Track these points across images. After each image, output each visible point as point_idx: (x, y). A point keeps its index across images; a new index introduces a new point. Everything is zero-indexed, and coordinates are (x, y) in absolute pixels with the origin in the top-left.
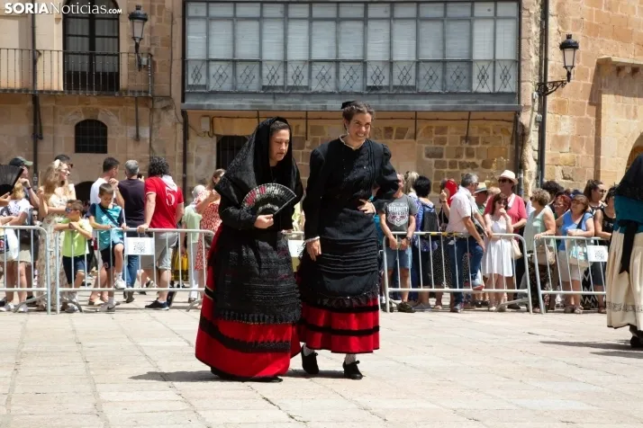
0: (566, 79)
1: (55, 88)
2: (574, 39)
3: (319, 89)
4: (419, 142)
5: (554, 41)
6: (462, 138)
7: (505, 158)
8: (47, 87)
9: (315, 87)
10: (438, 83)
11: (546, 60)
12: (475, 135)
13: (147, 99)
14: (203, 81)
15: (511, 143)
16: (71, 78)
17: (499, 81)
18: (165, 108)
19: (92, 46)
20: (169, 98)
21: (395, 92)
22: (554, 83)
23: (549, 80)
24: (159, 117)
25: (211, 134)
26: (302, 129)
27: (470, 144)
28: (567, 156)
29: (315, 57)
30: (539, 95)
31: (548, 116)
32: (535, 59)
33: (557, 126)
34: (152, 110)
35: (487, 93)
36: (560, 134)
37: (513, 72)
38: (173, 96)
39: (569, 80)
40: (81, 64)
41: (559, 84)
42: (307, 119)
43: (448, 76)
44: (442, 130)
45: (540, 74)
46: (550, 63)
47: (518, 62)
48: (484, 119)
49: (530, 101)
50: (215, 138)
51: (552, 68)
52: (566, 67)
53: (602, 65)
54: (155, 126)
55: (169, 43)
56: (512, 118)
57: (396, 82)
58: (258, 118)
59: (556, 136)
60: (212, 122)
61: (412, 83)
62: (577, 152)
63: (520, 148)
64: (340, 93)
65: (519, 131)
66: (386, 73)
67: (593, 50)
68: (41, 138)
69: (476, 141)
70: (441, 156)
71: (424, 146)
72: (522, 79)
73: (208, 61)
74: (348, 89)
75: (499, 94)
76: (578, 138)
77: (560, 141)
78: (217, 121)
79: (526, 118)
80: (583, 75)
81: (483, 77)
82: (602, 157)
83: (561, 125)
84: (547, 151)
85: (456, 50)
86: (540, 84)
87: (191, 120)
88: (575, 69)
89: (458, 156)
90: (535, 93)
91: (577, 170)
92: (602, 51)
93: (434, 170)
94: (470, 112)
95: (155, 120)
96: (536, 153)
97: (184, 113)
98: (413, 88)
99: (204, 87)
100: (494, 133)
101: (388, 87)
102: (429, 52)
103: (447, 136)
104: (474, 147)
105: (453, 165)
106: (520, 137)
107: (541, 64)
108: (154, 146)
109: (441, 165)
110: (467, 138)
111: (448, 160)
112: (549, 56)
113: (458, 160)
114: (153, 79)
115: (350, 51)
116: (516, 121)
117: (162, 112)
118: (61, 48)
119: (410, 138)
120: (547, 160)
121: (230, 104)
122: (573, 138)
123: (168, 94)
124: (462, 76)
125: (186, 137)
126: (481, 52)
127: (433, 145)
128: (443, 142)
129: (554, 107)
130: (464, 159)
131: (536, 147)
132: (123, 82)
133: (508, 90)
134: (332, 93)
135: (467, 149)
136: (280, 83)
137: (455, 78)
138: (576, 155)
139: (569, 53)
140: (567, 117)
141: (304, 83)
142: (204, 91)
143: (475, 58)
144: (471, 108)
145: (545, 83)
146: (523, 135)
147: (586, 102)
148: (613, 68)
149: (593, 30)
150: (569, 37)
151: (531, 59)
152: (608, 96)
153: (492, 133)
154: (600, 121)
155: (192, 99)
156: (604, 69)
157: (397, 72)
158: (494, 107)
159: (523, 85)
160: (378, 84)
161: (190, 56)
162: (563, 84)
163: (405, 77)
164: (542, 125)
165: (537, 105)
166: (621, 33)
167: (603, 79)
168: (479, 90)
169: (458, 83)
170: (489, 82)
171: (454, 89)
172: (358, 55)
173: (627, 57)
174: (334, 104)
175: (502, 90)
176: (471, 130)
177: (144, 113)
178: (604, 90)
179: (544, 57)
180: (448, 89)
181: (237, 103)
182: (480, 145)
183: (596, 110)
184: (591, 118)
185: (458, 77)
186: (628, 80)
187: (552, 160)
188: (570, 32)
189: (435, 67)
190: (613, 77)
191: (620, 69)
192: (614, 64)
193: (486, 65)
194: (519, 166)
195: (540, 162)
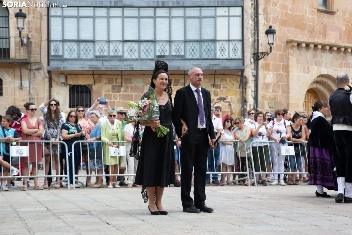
0: (269, 51)
2: (273, 28)
3: (129, 57)
5: (262, 29)
6: (211, 85)
7: (236, 96)
9: (127, 56)
10: (197, 53)
11: (258, 40)
12: (219, 83)
13: (24, 64)
14: (60, 54)
15: (239, 88)
17: (231, 52)
18: (37, 69)
20: (40, 63)
21: (172, 58)
22: (262, 53)
23: (260, 51)
24: (34, 74)
25: (65, 84)
26: (119, 81)
27: (216, 88)
28: (270, 93)
29: (126, 39)
30: (255, 60)
31: (260, 72)
32: (251, 40)
33: (265, 77)
34: (30, 70)
35: (227, 59)
36: (266, 82)
37: (239, 46)
38: (42, 62)
39: (271, 51)
41: (265, 54)
42: (122, 75)
43: (203, 49)
45: (254, 48)
46: (260, 42)
47: (242, 41)
48: (224, 74)
49: (250, 63)
50: (68, 86)
51: (261, 45)
52: (269, 44)
53: (289, 42)
54: (32, 80)
55: (39, 31)
56: (240, 73)
57: (173, 53)
58: (93, 74)
59: (264, 84)
60: (66, 78)
61: (182, 53)
62: (276, 92)
63: (244, 90)
64: (142, 60)
65: (244, 81)
66: (167, 48)
67: (283, 33)
69: (219, 87)
72: (245, 51)
73: (64, 41)
74: (145, 57)
75: (231, 59)
76: (276, 85)
77: (267, 86)
78: (69, 76)
79: (249, 73)
80: (279, 49)
81: (223, 50)
82: (290, 95)
83: (267, 77)
84: (260, 92)
85: (208, 35)
86: (254, 54)
87: (53, 77)
88: (274, 45)
90: (252, 59)
91: (277, 102)
92: (289, 35)
94: (215, 70)
95: (32, 76)
96: (254, 93)
97: (49, 72)
98: (182, 56)
99: (61, 56)
100: (230, 81)
101: (168, 56)
102: (193, 35)
104: (218, 90)
106: (243, 84)
107: (255, 42)
108: (31, 92)
110: (214, 85)
112: (260, 38)
114: (29, 52)
115: (147, 35)
116: (242, 76)
117: (36, 71)
119: (182, 85)
120: (260, 98)
121: (76, 66)
122: (274, 84)
123: (40, 61)
124: (210, 50)
125: (50, 86)
126: (222, 35)
129: (262, 67)
130: (213, 97)
131: (253, 90)
132: (12, 54)
133: (237, 57)
134: (136, 60)
135: (215, 91)
136: (106, 54)
137: (206, 50)
138: (276, 94)
139: (270, 36)
140: (270, 72)
141: (120, 54)
142: (61, 59)
143: (218, 39)
144: (216, 68)
145: (258, 53)
146: (246, 83)
147: (281, 64)
148: (295, 45)
149: (283, 23)
150: (270, 27)
151: (249, 39)
152: (293, 61)
153: (228, 82)
154: (289, 75)
155: (54, 64)
156: (290, 45)
157: (173, 47)
158: (229, 67)
159: (245, 54)
160: (163, 54)
161: (53, 38)
162: (267, 53)
163: (178, 50)
164: (256, 77)
165: (253, 66)
166: (299, 25)
167: (290, 51)
168: (221, 57)
169: (208, 53)
170: (226, 53)
171: (206, 57)
172: (151, 38)
173: (303, 38)
174: (137, 66)
175: (234, 57)
176: (216, 81)
177: (25, 72)
178: (290, 57)
179: (256, 39)
180: (203, 57)
181: (81, 66)
182: (222, 89)
183: (287, 68)
184: (284, 73)
185: (208, 50)
186: (304, 51)
187: (263, 97)
188: (271, 24)
189: (195, 44)
190: (296, 49)
191: (299, 45)
192: (296, 42)
193: (224, 43)
194: (244, 101)
195: (256, 98)
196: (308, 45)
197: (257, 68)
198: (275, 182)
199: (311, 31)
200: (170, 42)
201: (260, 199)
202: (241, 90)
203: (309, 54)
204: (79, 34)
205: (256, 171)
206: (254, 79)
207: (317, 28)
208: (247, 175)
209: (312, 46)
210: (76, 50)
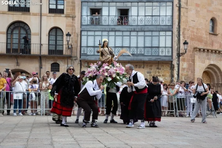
1: (46, 54)
2: (187, 41)
4: (145, 69)
5: (182, 42)
6: (157, 68)
7: (169, 74)
8: (44, 54)
10: (150, 53)
11: (180, 47)
13: (69, 57)
14: (86, 52)
16: (50, 51)
17: (167, 53)
18: (75, 60)
19: (56, 43)
20: (76, 57)
21: (138, 55)
23: (180, 52)
24: (74, 62)
28: (185, 73)
29: (116, 46)
30: (178, 57)
31: (180, 63)
32: (176, 47)
33: (183, 65)
34: (72, 60)
35: (164, 56)
36: (183, 67)
37: (170, 50)
39: (186, 53)
40: (53, 48)
41: (183, 54)
44: (151, 66)
45: (178, 51)
46: (181, 48)
47: (172, 47)
48: (163, 63)
49: (175, 58)
51: (181, 49)
52: (185, 49)
53: (195, 48)
55: (77, 42)
56: (170, 63)
57: (139, 53)
59: (182, 68)
60: (88, 63)
61: (143, 53)
62: (188, 72)
63: (173, 71)
64: (124, 56)
65: (173, 67)
66: (136, 50)
67: (192, 44)
68: (42, 68)
70: (151, 73)
71: (146, 70)
72: (173, 52)
73: (87, 47)
74: (125, 54)
75: (166, 56)
76: (188, 69)
77: (184, 69)
79: (175, 63)
80: (190, 51)
81: (162, 51)
82: (195, 73)
83: (184, 65)
84: (180, 72)
85: (155, 44)
86: (178, 54)
87: (82, 63)
88: (188, 50)
89: (156, 73)
90: (177, 56)
91: (188, 77)
92: (195, 45)
93: (149, 77)
95: (73, 63)
96: (177, 73)
97: (80, 61)
98: (143, 54)
101: (136, 54)
102: (148, 44)
103: (153, 68)
104: (160, 71)
106: (172, 68)
107: (178, 48)
109: (151, 76)
110: (158, 68)
111: (153, 74)
113: (155, 74)
114: (72, 52)
115: (126, 44)
118: (47, 43)
119: (142, 68)
120: (180, 75)
121: (93, 58)
124: (156, 51)
125: (81, 67)
126: (162, 44)
127: (149, 70)
128: (151, 69)
129: (182, 60)
131: (177, 71)
132: (64, 53)
133: (169, 55)
135: (158, 71)
137: (154, 51)
139: (186, 45)
140: (185, 63)
142: (86, 55)
143: (160, 46)
144: (159, 60)
145: (179, 53)
146: (174, 67)
147: (191, 59)
148: (198, 50)
149: (192, 39)
150: (186, 41)
151: (175, 47)
152: (197, 57)
153: (165, 67)
154: (194, 64)
155: (83, 57)
156: (195, 50)
157: (139, 50)
158: (165, 60)
159: (173, 54)
160: (133, 53)
161: (82, 45)
162: (184, 54)
163: (141, 51)
164: (179, 65)
165: (177, 60)
166: (200, 40)
167: (195, 52)
168: (161, 55)
169: (155, 53)
170: (164, 53)
171: (154, 55)
172: (128, 45)
173: (201, 46)
175: (168, 55)
176: (159, 66)
177: (69, 61)
178: (195, 55)
179: (179, 46)
180: (153, 55)
181: (95, 58)
182: (161, 70)
183: (193, 61)
184: (192, 63)
185: (155, 51)
186: (202, 53)
187: (182, 74)
188: (186, 40)
189: (149, 48)
190: (198, 52)
191: (200, 50)
192: (198, 48)
193: (163, 48)
194: (172, 76)
195: (178, 75)
196: (204, 50)
197: (179, 61)
198: (188, 116)
199: (206, 43)
200: (137, 47)
201: (180, 124)
202: (171, 71)
203: (205, 54)
204: (94, 43)
205: (178, 110)
206: (177, 66)
207: (209, 42)
208: (173, 112)
209: (206, 51)
210: (93, 51)
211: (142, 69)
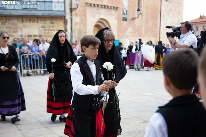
0: (77, 7)
3: (9, 8)
7: (62, 28)
10: (43, 7)
12: (54, 22)
17: (59, 8)
21: (31, 9)
22: (74, 9)
23: (73, 7)
26: (5, 20)
28: (78, 27)
31: (74, 17)
33: (75, 19)
35: (57, 11)
37: (63, 5)
42: (6, 17)
43: (46, 6)
44: (45, 20)
45: (70, 6)
46: (73, 3)
47: (64, 2)
48: (56, 18)
49: (68, 13)
52: (77, 4)
53: (86, 3)
56: (64, 18)
57: (31, 7)
59: (75, 22)
61: (36, 7)
63: (66, 25)
65: (66, 21)
70: (45, 27)
71: (40, 25)
72: (66, 7)
74: (17, 9)
75: (60, 11)
77: (76, 24)
79: (68, 17)
80: (82, 6)
81: (55, 6)
82: (87, 28)
83: (77, 19)
84: (73, 26)
86: (70, 9)
88: (79, 5)
89: (50, 28)
90: (70, 11)
91: (81, 31)
93: (43, 31)
96: (70, 27)
98: (36, 9)
101: (29, 8)
103: (47, 22)
104: (54, 25)
105: (48, 30)
106: (65, 23)
107: (70, 3)
109: (45, 30)
110: (52, 23)
111: (47, 28)
112: (73, 1)
116: (65, 19)
120: (73, 29)
122: (80, 22)
124: (49, 6)
127: (43, 24)
128: (45, 24)
129: (74, 15)
130: (51, 28)
131: (70, 25)
133: (62, 10)
134: (13, 10)
135: (52, 26)
138: (81, 27)
139: (78, 1)
140: (78, 17)
141: (4, 7)
143: (53, 1)
144: (52, 15)
146: (67, 22)
147: (83, 13)
148: (89, 5)
151: (68, 2)
153: (58, 22)
154: (86, 18)
156: (87, 5)
158: (58, 15)
159: (66, 9)
160: (26, 7)
162: (76, 9)
164: (71, 19)
165: (70, 14)
167: (87, 7)
168: (55, 10)
170: (57, 8)
171: (48, 9)
173: (92, 2)
174: (14, 13)
178: (87, 10)
179: (71, 1)
180: (46, 9)
183: (85, 15)
184: (84, 17)
186: (93, 8)
187: (75, 28)
189: (42, 3)
190: (89, 7)
191: (91, 5)
192: (89, 3)
193: (56, 3)
194: (66, 30)
195: (71, 29)
196: (94, 5)
197: (72, 16)
202: (64, 25)
203: (95, 9)
209: (96, 5)
211: (35, 23)
